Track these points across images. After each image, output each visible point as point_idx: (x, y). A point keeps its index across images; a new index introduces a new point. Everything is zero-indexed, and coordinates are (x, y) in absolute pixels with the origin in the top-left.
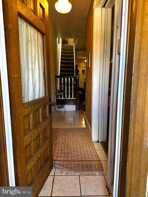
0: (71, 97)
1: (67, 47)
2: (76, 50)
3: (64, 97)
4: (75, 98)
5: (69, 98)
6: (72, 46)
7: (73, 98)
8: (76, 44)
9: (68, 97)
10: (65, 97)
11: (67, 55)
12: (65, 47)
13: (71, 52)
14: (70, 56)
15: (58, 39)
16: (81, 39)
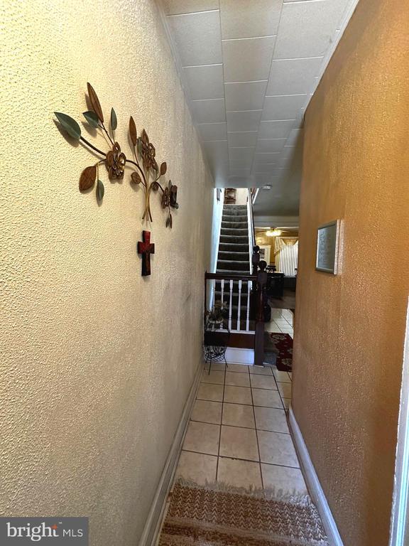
0: (243, 328)
1: (235, 209)
2: (254, 214)
3: (226, 327)
4: (253, 333)
5: (238, 331)
6: (245, 207)
7: (247, 332)
8: (253, 202)
9: (234, 327)
10: (228, 329)
11: (234, 224)
12: (229, 208)
13: (241, 218)
14: (240, 226)
15: (215, 190)
16: (268, 187)
